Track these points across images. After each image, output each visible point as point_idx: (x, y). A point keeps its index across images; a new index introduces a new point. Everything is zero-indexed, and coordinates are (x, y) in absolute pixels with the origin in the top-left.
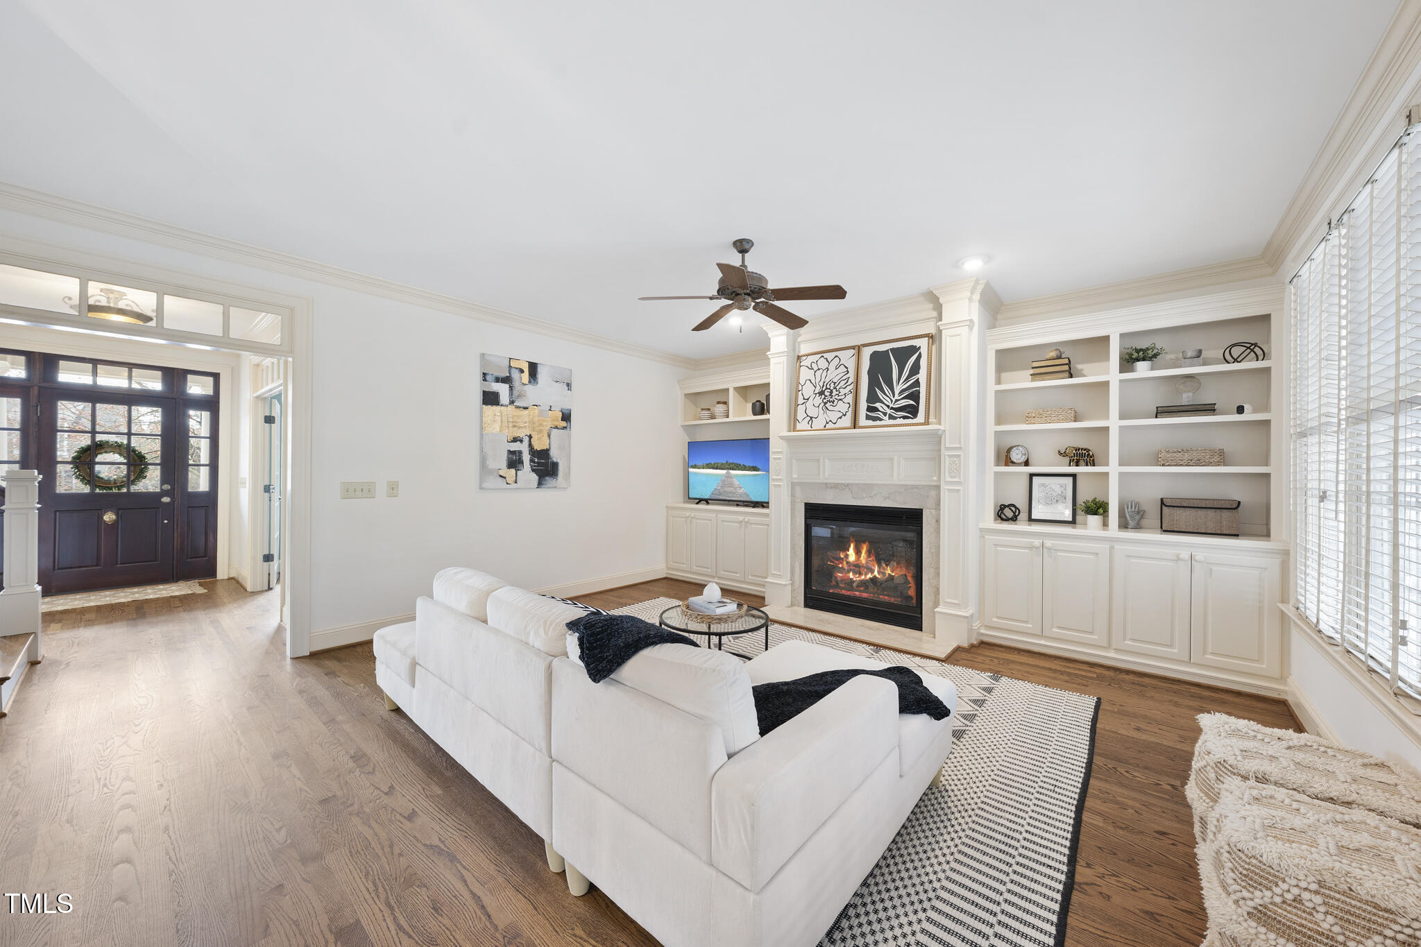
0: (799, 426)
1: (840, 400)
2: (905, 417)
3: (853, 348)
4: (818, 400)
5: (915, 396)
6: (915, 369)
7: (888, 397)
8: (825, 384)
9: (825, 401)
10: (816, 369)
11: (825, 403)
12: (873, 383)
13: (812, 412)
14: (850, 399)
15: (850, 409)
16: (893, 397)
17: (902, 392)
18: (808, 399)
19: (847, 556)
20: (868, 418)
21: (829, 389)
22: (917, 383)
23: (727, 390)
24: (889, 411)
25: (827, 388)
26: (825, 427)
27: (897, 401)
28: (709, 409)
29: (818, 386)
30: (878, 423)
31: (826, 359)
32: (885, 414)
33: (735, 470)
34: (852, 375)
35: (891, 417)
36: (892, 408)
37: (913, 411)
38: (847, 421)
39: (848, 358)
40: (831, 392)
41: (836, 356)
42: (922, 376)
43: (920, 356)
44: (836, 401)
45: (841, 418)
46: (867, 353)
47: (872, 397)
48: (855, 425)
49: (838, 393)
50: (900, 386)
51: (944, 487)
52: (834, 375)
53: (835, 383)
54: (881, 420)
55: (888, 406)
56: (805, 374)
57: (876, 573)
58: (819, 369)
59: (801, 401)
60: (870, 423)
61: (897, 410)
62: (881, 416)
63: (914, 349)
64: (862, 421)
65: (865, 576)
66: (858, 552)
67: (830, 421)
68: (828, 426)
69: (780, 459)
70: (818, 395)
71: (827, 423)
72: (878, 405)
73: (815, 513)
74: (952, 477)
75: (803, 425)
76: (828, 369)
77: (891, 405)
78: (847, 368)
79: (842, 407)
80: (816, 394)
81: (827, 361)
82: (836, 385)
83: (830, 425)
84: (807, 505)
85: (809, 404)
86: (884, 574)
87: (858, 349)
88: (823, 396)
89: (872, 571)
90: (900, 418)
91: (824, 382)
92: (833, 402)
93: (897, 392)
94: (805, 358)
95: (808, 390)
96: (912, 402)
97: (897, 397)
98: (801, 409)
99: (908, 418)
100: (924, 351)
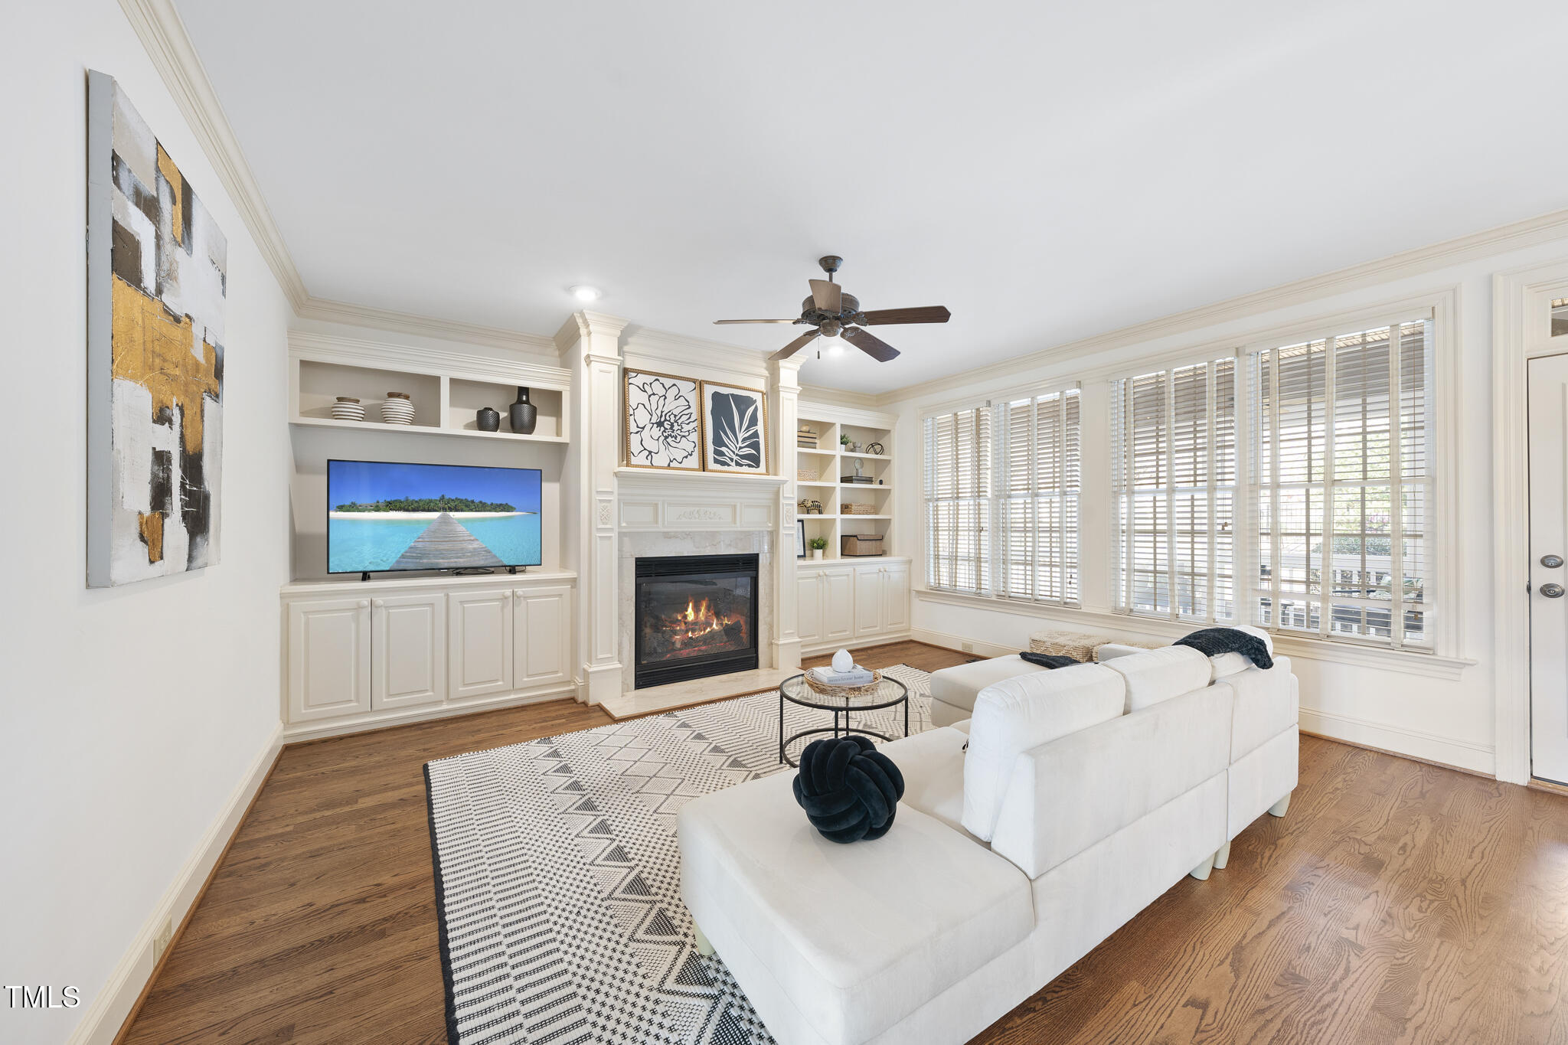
0: (634, 460)
1: (684, 436)
2: (749, 466)
3: (694, 381)
4: (656, 432)
5: (755, 446)
6: (753, 421)
7: (731, 440)
8: (664, 414)
9: (665, 434)
10: (650, 393)
11: (666, 438)
12: (718, 426)
13: (651, 445)
14: (695, 437)
15: (696, 449)
16: (735, 445)
17: (744, 440)
18: (643, 428)
19: (685, 617)
20: (716, 461)
21: (669, 421)
22: (756, 435)
23: (436, 380)
24: (735, 458)
25: (666, 420)
26: (669, 465)
27: (741, 448)
28: (357, 401)
29: (654, 415)
30: (726, 468)
31: (663, 384)
32: (732, 460)
33: (462, 511)
34: (694, 410)
35: (738, 464)
36: (737, 455)
37: (755, 460)
38: (694, 461)
39: (686, 388)
40: (672, 425)
41: (674, 385)
42: (760, 427)
43: (756, 409)
44: (679, 437)
45: (686, 457)
46: (708, 391)
47: (718, 442)
48: (704, 467)
49: (680, 428)
50: (741, 434)
51: (782, 531)
52: (672, 406)
53: (675, 416)
54: (729, 465)
55: (734, 452)
56: (635, 397)
57: (714, 626)
58: (654, 394)
59: (633, 428)
60: (718, 467)
61: (743, 457)
62: (729, 461)
63: (749, 402)
64: (711, 464)
65: (704, 631)
66: (697, 610)
67: (674, 459)
68: (672, 465)
69: (610, 501)
70: (655, 425)
71: (671, 461)
72: (724, 449)
73: (648, 568)
74: (788, 523)
75: (640, 459)
76: (666, 398)
77: (736, 452)
78: (688, 402)
79: (687, 445)
80: (653, 424)
81: (663, 386)
82: (677, 418)
83: (674, 464)
84: (638, 560)
85: (646, 433)
86: (722, 624)
87: (700, 385)
88: (662, 429)
89: (711, 625)
90: (746, 465)
91: (662, 412)
92: (676, 437)
93: (740, 440)
94: (634, 374)
95: (641, 417)
96: (755, 453)
97: (740, 444)
98: (634, 440)
99: (753, 466)
100: (759, 404)
